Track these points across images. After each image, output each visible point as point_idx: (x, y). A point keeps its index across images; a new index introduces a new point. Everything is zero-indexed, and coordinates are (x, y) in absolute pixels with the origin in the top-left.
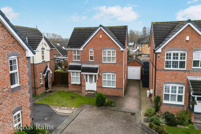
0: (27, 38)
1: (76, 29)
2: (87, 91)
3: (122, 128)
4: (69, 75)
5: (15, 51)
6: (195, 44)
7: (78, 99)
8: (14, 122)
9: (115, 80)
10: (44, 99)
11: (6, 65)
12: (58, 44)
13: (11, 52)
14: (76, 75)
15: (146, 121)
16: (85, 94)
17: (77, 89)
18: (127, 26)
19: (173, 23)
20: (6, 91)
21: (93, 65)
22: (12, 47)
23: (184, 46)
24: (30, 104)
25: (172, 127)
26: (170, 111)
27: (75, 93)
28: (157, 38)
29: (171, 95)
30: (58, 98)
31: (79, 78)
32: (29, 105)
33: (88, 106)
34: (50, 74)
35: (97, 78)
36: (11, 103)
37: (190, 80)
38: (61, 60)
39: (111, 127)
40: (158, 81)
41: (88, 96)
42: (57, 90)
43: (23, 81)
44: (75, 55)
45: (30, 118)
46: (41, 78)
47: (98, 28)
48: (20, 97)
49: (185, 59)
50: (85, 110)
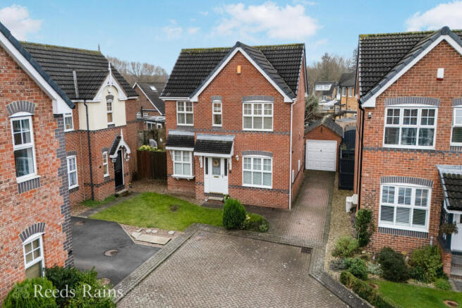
0: (74, 72)
1: (185, 53)
2: (207, 195)
3: (276, 281)
4: (168, 159)
5: (26, 101)
6: (459, 88)
7: (184, 213)
8: (25, 258)
9: (271, 172)
10: (109, 210)
11: (5, 131)
12: (153, 88)
13: (16, 102)
14: (184, 157)
15: (335, 267)
16: (203, 202)
17: (186, 190)
18: (303, 45)
19: (410, 36)
20: (6, 189)
21: (220, 135)
22: (18, 92)
23: (430, 92)
24: (63, 218)
25: (396, 284)
26: (394, 247)
27: (182, 198)
28: (369, 72)
29: (398, 208)
30: (141, 209)
31: (189, 164)
32: (61, 221)
33: (206, 229)
34: (127, 155)
35: (231, 166)
36: (17, 216)
37: (444, 174)
38: (158, 124)
39: (253, 278)
40: (367, 175)
41: (208, 206)
42: (142, 191)
43: (45, 167)
44: (181, 112)
45: (65, 250)
46: (104, 164)
47: (232, 49)
48: (38, 203)
49: (433, 124)
50: (198, 238)
